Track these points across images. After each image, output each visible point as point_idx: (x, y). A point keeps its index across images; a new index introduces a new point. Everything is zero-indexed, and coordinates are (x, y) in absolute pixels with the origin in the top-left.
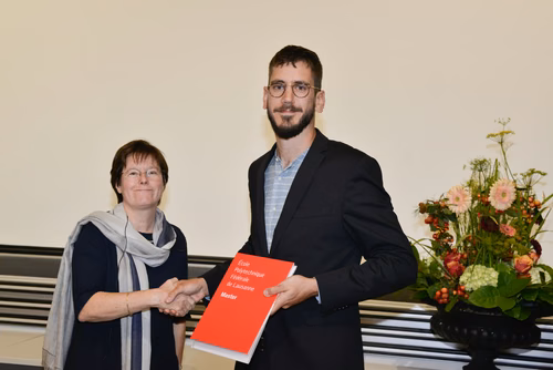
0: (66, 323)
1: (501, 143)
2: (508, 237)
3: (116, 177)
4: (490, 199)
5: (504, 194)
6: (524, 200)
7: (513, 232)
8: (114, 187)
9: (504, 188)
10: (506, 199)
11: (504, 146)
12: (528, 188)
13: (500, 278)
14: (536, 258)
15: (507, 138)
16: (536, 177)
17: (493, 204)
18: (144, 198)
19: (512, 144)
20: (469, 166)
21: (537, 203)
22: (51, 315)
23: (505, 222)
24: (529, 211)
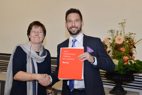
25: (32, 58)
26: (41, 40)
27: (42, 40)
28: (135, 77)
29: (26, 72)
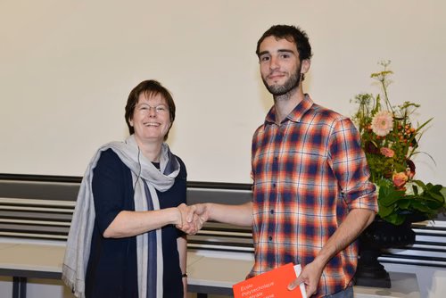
25: (144, 180)
26: (163, 129)
27: (167, 129)
28: (415, 230)
29: (134, 210)
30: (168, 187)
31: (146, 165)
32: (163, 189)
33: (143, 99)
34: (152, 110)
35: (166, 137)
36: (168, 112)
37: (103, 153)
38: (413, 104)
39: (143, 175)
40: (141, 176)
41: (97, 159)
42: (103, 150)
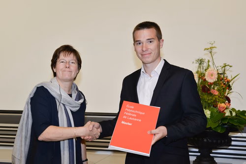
0: (26, 140)
1: (211, 52)
2: (215, 95)
3: (54, 64)
4: (205, 77)
5: (212, 75)
6: (222, 79)
7: (217, 93)
8: (52, 69)
9: (212, 72)
10: (213, 77)
11: (212, 54)
12: (224, 73)
13: (211, 114)
14: (228, 105)
15: (214, 50)
16: (227, 68)
17: (207, 80)
18: (67, 76)
19: (215, 53)
20: (195, 62)
21: (228, 80)
22: (16, 141)
23: (214, 88)
24: (224, 84)
25: (64, 105)
30: (78, 109)
31: (65, 95)
32: (75, 109)
33: (62, 56)
34: (67, 63)
35: (75, 79)
36: (77, 65)
37: (38, 88)
38: (228, 65)
39: (63, 101)
40: (62, 102)
41: (34, 92)
42: (38, 86)
